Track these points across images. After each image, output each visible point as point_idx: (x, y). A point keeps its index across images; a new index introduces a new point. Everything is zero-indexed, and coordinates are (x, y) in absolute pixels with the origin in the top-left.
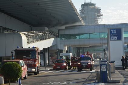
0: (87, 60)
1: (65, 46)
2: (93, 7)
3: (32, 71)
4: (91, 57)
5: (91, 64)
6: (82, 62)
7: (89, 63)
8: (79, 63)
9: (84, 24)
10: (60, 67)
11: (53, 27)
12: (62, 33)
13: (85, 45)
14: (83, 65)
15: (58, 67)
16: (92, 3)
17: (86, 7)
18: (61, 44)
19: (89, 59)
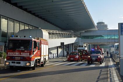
0: (97, 54)
1: (84, 43)
2: (103, 24)
3: (26, 65)
4: (101, 51)
5: (100, 58)
6: (92, 56)
7: (99, 57)
8: (89, 57)
9: (97, 30)
10: (73, 59)
11: (78, 31)
12: (82, 35)
13: (98, 43)
14: (93, 58)
15: (71, 59)
16: (103, 22)
17: (99, 24)
18: (82, 42)
19: (99, 52)
